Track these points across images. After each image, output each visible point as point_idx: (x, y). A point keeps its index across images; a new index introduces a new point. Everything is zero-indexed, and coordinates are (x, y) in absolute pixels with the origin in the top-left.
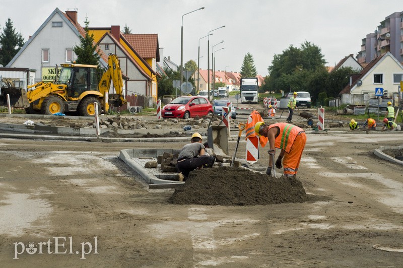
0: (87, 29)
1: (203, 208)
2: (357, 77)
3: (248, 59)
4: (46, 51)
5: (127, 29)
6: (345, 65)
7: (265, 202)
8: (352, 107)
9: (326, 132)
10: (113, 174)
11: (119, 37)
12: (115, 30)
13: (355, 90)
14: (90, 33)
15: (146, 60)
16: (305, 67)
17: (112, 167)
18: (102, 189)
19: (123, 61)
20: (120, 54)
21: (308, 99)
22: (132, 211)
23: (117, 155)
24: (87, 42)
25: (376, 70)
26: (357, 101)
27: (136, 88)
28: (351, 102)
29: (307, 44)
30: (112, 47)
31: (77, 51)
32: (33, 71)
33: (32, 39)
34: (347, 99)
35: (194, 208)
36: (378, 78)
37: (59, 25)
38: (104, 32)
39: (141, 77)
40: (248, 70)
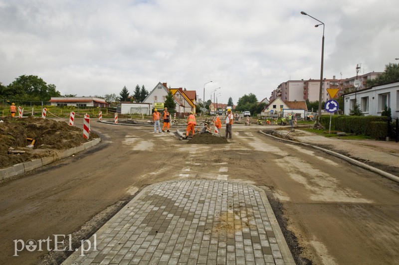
0: (170, 89)
1: (196, 145)
2: (267, 106)
3: (230, 100)
4: (156, 97)
5: (185, 89)
6: (263, 102)
7: (215, 143)
8: (264, 117)
9: (249, 125)
10: (173, 136)
11: (182, 92)
12: (180, 89)
13: (266, 111)
14: (171, 90)
15: (191, 100)
16: (250, 102)
17: (173, 134)
18: (168, 140)
19: (183, 100)
20: (182, 98)
21: (249, 114)
22: (176, 145)
23: (175, 131)
24: (170, 94)
25: (274, 104)
26: (266, 115)
27: (188, 110)
28: (264, 115)
29: (251, 94)
30: (179, 95)
31: (167, 97)
32: (151, 104)
33: (151, 92)
34: (263, 114)
35: (193, 145)
36: (275, 107)
37: (160, 88)
38: (177, 90)
39: (190, 106)
40: (230, 104)
